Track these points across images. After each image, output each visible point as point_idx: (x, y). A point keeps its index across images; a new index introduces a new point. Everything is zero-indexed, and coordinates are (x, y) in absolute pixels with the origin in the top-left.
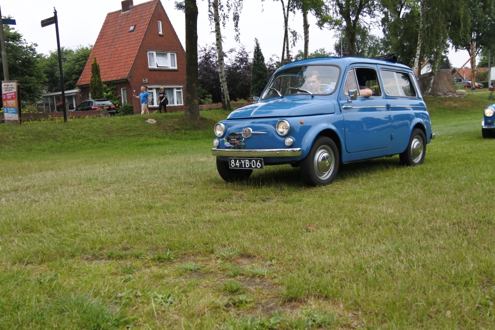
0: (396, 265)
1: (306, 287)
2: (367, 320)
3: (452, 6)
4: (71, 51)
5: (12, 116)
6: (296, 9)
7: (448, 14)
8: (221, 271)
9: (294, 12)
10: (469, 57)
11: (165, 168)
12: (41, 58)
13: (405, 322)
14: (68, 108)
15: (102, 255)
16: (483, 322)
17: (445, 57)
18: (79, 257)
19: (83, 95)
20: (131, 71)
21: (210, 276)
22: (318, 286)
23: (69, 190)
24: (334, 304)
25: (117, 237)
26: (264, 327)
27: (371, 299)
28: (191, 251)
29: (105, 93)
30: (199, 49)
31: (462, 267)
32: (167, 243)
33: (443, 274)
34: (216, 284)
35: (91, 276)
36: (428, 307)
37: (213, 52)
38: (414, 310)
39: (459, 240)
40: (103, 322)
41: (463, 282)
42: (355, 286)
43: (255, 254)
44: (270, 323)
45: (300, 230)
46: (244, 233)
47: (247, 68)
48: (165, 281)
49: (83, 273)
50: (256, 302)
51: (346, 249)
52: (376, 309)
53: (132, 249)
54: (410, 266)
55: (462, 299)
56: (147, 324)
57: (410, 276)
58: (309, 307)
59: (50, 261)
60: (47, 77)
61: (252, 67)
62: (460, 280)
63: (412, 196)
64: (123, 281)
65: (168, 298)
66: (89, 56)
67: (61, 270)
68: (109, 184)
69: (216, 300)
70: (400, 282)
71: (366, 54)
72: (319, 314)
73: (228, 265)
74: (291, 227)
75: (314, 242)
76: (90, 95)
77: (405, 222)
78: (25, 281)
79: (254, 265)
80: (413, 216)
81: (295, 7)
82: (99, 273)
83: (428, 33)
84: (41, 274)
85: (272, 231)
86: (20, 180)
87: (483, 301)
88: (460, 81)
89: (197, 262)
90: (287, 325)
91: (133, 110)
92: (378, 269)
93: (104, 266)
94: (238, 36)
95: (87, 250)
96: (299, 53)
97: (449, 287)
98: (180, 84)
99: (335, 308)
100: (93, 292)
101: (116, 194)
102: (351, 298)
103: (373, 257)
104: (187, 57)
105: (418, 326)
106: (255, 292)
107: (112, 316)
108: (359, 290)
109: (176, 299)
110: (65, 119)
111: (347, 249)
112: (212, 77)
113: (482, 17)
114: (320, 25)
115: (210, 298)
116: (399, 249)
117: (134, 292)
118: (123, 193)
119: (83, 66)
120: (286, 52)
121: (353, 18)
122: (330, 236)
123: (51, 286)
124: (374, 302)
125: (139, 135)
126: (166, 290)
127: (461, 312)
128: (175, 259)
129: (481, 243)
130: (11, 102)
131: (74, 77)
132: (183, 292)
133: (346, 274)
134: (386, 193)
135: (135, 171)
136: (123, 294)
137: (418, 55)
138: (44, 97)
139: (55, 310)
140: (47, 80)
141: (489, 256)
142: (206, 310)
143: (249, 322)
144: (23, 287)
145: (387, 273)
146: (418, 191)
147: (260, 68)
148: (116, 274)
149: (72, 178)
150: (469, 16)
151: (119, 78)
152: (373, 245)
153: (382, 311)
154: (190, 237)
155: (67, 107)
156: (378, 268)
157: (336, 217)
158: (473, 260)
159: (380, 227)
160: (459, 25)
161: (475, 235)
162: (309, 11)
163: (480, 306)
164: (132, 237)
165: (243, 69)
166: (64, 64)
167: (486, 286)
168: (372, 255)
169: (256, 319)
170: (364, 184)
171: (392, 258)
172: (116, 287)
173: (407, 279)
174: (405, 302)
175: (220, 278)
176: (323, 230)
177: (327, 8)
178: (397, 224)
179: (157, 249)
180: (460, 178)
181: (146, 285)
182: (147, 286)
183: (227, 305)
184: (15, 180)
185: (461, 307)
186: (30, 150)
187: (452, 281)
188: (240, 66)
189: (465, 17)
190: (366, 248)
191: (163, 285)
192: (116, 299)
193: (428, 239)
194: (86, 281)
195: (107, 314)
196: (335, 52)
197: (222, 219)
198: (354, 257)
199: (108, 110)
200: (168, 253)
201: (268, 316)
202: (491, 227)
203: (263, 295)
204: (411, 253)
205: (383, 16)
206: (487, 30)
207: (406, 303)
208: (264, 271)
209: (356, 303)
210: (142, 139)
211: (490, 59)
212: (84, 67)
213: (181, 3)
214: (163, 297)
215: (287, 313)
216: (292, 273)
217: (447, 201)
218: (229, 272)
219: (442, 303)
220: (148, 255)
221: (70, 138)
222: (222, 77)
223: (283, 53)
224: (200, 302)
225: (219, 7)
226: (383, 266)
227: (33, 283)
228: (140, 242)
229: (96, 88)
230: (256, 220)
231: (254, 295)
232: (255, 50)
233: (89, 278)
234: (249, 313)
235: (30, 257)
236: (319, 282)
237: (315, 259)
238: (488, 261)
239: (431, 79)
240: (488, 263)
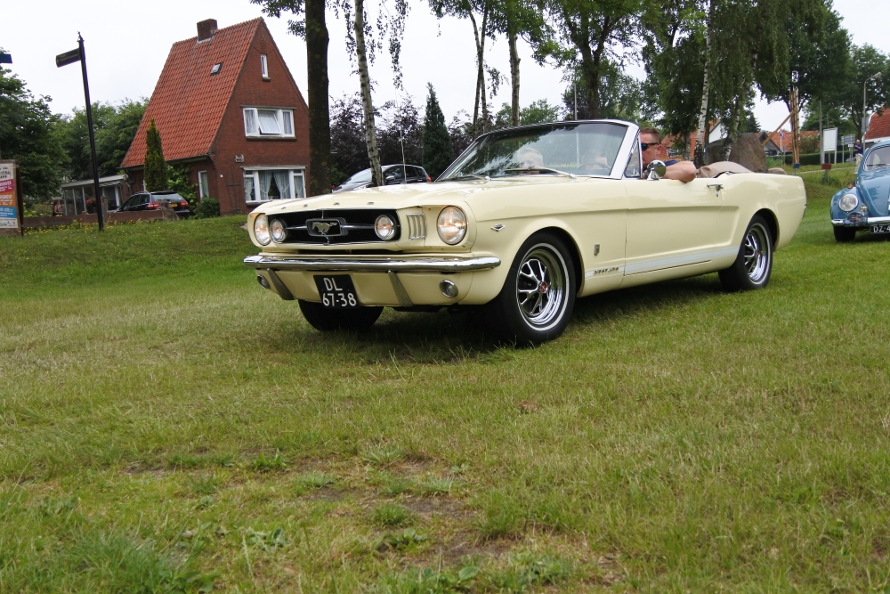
0: (679, 468)
1: (521, 511)
2: (631, 569)
3: (759, 27)
4: (111, 110)
5: (6, 222)
6: (496, 33)
7: (752, 39)
8: (370, 485)
9: (494, 36)
10: (789, 114)
11: (273, 307)
12: (59, 122)
13: (698, 570)
14: (107, 207)
15: (160, 462)
16: (832, 565)
17: (749, 113)
18: (118, 466)
19: (132, 185)
20: (214, 142)
21: (352, 495)
22: (544, 510)
23: (105, 349)
24: (572, 541)
25: (187, 428)
26: (447, 586)
27: (638, 530)
28: (318, 451)
29: (170, 181)
30: (331, 103)
31: (794, 469)
32: (274, 438)
33: (760, 483)
34: (362, 510)
35: (137, 499)
36: (738, 541)
37: (357, 107)
38: (713, 548)
39: (784, 421)
40: (156, 583)
41: (796, 496)
42: (608, 507)
43: (431, 455)
44: (459, 579)
45: (509, 410)
46: (412, 417)
47: (416, 134)
48: (269, 506)
49: (123, 495)
50: (433, 541)
51: (591, 442)
52: (646, 549)
53: (213, 450)
54: (704, 469)
55: (797, 525)
56: (236, 587)
57: (703, 488)
58: (527, 547)
59: (66, 475)
60: (70, 155)
61: (424, 132)
62: (790, 491)
63: (701, 348)
64: (194, 508)
65: (276, 536)
66: (141, 116)
67: (84, 490)
68: (175, 337)
69: (362, 539)
70: (687, 498)
71: (617, 110)
72: (546, 560)
73: (383, 475)
74: (493, 405)
75: (535, 430)
76: (145, 184)
77: (691, 393)
78: (17, 511)
79: (429, 473)
80: (705, 382)
81: (494, 29)
82: (153, 494)
83: (720, 73)
84: (47, 498)
85: (460, 413)
86: (19, 332)
87: (833, 528)
88: (775, 152)
89: (327, 470)
90: (488, 581)
91: (219, 210)
92: (647, 476)
93: (162, 482)
94: (399, 78)
95: (132, 454)
96: (504, 108)
97: (773, 504)
98: (301, 164)
99: (574, 549)
100: (141, 528)
101: (188, 352)
102: (601, 529)
103: (639, 455)
104: (310, 116)
105: (721, 576)
106: (432, 522)
107: (173, 571)
108: (616, 515)
109: (290, 539)
110: (101, 226)
111: (593, 442)
112: (355, 151)
113: (807, 47)
114: (540, 57)
115: (352, 535)
116: (684, 439)
117: (215, 526)
118: (199, 351)
119: (132, 134)
120: (480, 105)
121: (594, 48)
122: (562, 420)
123: (64, 521)
124: (644, 536)
125: (229, 252)
126: (272, 523)
127: (795, 549)
128: (289, 466)
129: (823, 427)
130: (5, 197)
131: (117, 153)
132: (303, 525)
133: (591, 486)
134: (657, 344)
135: (222, 314)
136: (195, 531)
137: (704, 109)
138: (64, 189)
139: (69, 563)
140: (70, 160)
141: (838, 450)
142: (343, 558)
143: (420, 577)
144: (13, 522)
145: (665, 484)
146: (713, 339)
147: (438, 134)
148: (183, 496)
149: (111, 328)
150: (786, 44)
151: (195, 154)
152: (637, 434)
153: (657, 550)
154: (316, 427)
155: (104, 205)
156: (648, 474)
157: (573, 386)
158: (811, 457)
159: (648, 402)
160: (771, 59)
161: (812, 413)
162: (519, 36)
163: (827, 537)
164: (213, 429)
165: (408, 135)
166: (98, 132)
167: (835, 500)
168: (637, 451)
169: (433, 572)
170: (618, 328)
171: (671, 456)
172: (182, 519)
173: (699, 492)
174: (697, 535)
175: (369, 499)
176: (549, 409)
177: (549, 29)
178: (677, 397)
179: (257, 448)
180: (782, 316)
181: (236, 513)
182: (237, 516)
183: (382, 548)
184: (10, 332)
185: (794, 540)
186: (40, 280)
187: (777, 493)
188: (403, 131)
189: (780, 45)
190: (627, 440)
191: (267, 514)
192: (182, 540)
193: (733, 421)
194: (128, 510)
195: (164, 570)
196: (564, 105)
197: (372, 395)
198: (605, 455)
199: (175, 209)
200: (277, 456)
201: (455, 565)
202: (837, 397)
203: (446, 526)
204: (705, 447)
205: (645, 44)
206: (816, 67)
207: (699, 536)
208: (447, 484)
209: (611, 539)
210: (235, 259)
211: (821, 116)
212: (134, 135)
213: (298, 23)
214: (265, 535)
215: (488, 560)
216: (496, 486)
217: (761, 355)
218: (384, 488)
219: (762, 533)
220: (241, 461)
221: (110, 258)
222: (372, 150)
223: (476, 108)
224: (332, 543)
225: (364, 30)
226: (657, 471)
227: (32, 514)
228: (228, 437)
229: (155, 172)
230: (433, 393)
231: (429, 527)
232: (428, 103)
233: (134, 502)
234: (421, 561)
235: (30, 468)
236: (546, 502)
237: (536, 462)
238: (836, 457)
239: (726, 150)
240: (837, 459)
